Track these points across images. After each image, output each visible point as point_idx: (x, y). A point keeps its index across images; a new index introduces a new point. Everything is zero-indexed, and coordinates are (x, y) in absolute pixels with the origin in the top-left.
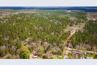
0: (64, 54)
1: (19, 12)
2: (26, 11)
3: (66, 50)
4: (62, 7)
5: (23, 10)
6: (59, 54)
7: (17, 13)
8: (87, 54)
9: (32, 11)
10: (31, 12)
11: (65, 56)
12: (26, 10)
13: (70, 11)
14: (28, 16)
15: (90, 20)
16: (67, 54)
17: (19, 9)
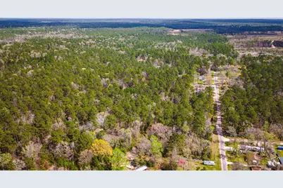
0: (217, 154)
1: (23, 36)
2: (46, 31)
3: (215, 142)
4: (149, 20)
5: (33, 28)
6: (202, 156)
7: (19, 39)
8: (278, 149)
9: (66, 33)
10: (62, 36)
11: (221, 159)
12: (44, 28)
13: (178, 31)
14: (61, 46)
15: (244, 56)
16: (225, 154)
17: (23, 27)
